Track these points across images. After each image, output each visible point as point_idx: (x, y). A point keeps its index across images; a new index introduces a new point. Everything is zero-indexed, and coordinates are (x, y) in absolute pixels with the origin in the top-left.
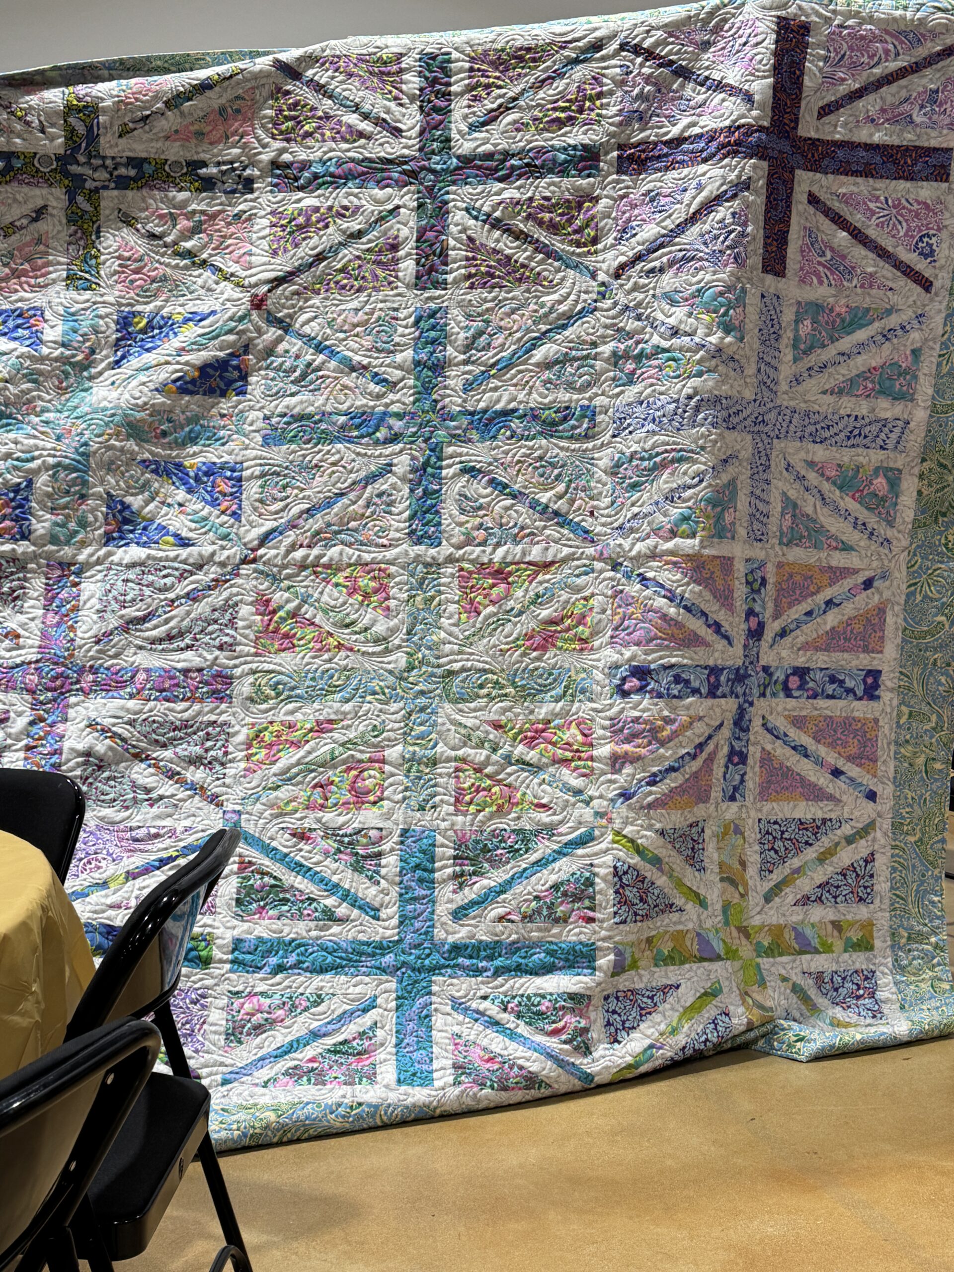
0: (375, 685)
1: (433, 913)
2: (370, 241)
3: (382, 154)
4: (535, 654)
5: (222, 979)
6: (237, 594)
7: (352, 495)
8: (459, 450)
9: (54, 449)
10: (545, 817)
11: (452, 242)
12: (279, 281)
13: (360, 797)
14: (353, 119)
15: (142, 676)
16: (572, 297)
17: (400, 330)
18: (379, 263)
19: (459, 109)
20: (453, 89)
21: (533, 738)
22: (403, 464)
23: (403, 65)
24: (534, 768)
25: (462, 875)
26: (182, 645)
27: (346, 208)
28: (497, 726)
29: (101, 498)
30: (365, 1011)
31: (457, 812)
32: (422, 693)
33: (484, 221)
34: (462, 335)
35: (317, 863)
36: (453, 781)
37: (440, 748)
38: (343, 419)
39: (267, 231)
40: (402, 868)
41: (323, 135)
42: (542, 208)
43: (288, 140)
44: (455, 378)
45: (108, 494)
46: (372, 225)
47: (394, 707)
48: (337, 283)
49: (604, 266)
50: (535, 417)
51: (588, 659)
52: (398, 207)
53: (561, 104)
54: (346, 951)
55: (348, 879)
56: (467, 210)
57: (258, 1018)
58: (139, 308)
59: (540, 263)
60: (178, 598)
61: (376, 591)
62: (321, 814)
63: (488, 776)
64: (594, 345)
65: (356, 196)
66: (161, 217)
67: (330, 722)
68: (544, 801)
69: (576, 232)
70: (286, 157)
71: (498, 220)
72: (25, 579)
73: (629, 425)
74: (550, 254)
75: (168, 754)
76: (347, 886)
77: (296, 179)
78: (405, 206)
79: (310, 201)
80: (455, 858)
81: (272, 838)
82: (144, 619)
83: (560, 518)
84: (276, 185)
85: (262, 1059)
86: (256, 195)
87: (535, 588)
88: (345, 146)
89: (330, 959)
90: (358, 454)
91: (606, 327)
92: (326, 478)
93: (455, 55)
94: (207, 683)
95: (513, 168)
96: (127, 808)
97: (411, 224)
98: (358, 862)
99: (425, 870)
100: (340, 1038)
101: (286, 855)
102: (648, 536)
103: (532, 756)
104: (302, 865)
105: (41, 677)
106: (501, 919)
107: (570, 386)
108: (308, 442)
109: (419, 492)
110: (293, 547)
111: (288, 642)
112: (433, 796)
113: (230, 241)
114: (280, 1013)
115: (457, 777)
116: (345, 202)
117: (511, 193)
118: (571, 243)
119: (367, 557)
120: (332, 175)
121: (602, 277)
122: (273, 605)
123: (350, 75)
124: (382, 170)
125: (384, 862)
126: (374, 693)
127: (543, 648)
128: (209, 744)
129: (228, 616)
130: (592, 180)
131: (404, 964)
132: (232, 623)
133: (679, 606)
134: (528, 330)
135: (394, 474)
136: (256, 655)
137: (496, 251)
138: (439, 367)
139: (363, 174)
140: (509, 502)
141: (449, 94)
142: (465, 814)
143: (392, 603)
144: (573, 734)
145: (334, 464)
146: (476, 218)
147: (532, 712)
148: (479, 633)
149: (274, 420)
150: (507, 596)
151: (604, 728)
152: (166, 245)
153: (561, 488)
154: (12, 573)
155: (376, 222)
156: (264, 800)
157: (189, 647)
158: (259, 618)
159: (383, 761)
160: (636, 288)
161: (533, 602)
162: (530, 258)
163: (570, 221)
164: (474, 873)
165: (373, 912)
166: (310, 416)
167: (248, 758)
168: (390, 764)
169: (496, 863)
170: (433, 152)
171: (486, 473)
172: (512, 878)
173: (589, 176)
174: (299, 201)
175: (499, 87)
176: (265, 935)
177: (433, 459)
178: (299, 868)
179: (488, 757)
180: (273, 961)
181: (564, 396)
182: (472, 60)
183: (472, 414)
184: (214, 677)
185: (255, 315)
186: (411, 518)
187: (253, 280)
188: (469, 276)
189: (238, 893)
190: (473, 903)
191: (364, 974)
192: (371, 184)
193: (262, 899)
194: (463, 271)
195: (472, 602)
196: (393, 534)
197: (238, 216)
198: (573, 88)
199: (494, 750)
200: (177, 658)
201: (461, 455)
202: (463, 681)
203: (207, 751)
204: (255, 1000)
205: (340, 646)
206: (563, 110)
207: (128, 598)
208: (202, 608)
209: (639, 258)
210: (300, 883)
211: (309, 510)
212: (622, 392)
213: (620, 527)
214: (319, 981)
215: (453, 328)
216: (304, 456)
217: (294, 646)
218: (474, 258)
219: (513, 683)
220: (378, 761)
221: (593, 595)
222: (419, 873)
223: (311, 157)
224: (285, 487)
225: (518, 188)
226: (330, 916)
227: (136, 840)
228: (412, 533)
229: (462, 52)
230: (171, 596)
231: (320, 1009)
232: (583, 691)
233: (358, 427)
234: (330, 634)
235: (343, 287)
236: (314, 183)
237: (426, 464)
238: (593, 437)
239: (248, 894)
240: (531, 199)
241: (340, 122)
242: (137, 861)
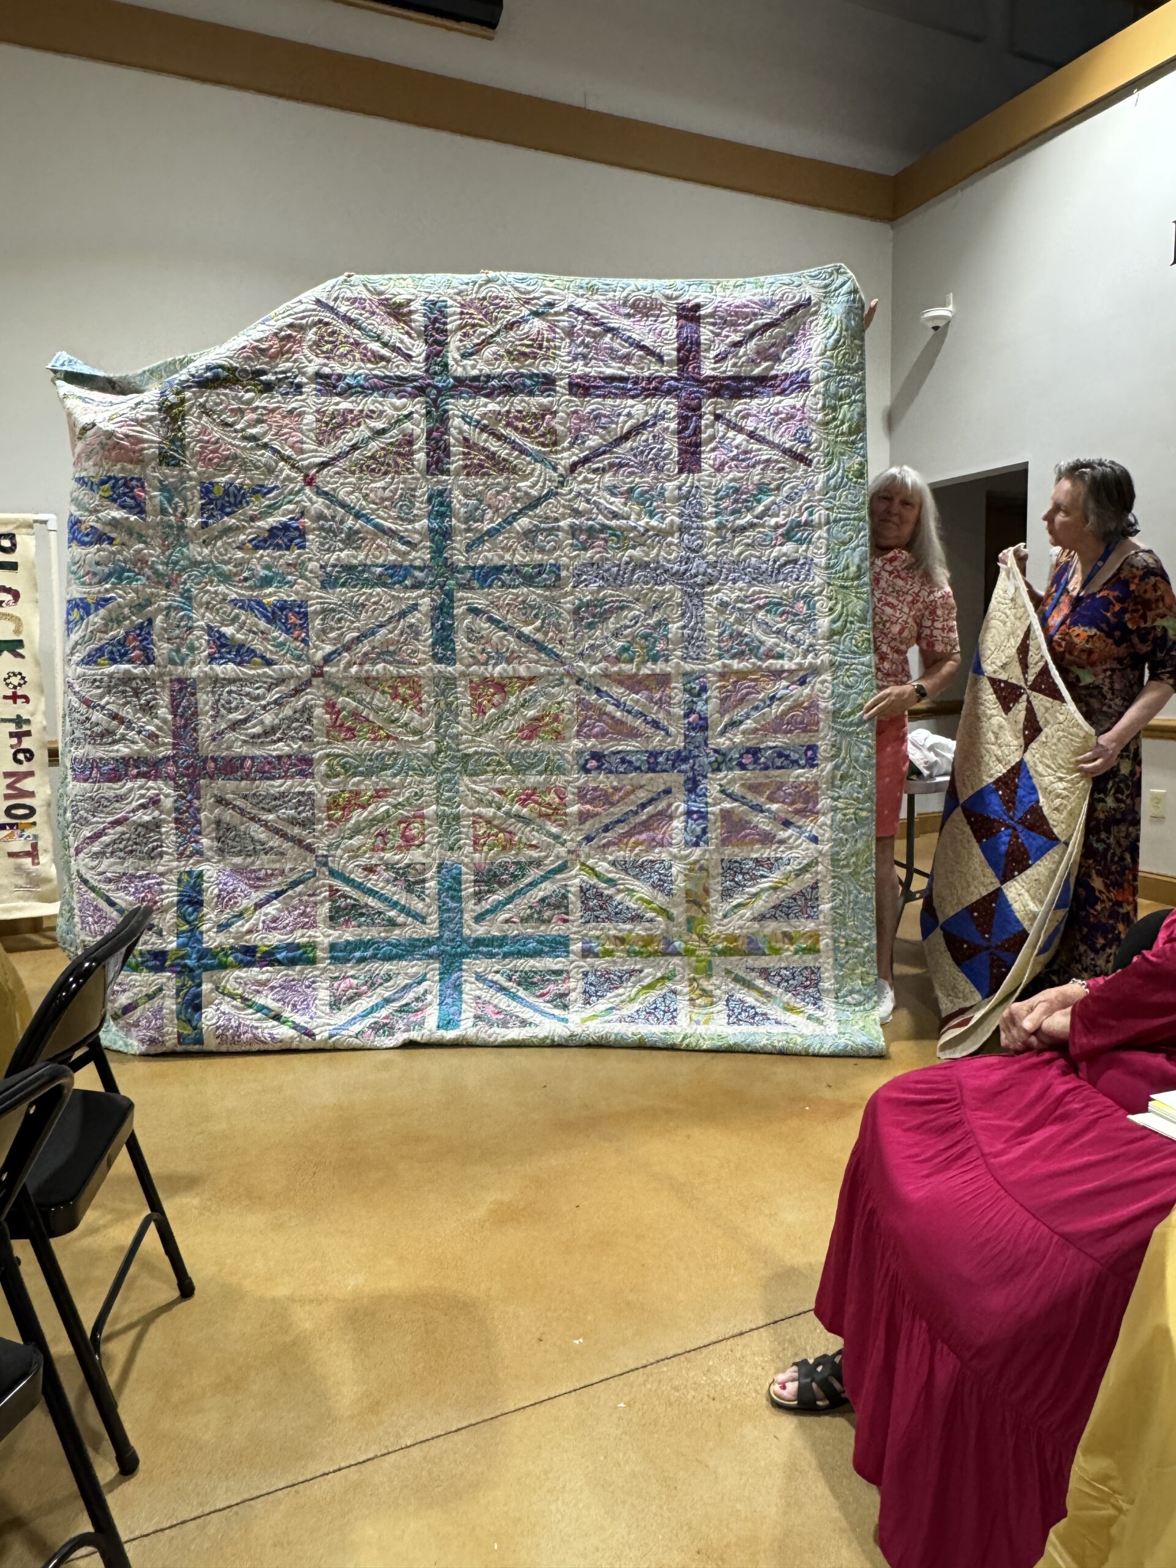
0: (415, 763)
1: (461, 918)
2: (392, 437)
3: (398, 373)
4: (524, 742)
5: (324, 970)
6: (312, 699)
7: (390, 627)
8: (465, 595)
9: (166, 595)
10: (535, 854)
11: (452, 441)
12: (323, 465)
13: (408, 842)
14: (375, 346)
15: (249, 763)
16: (540, 484)
17: (417, 504)
18: (399, 454)
19: (454, 342)
20: (449, 327)
21: (525, 800)
22: (425, 603)
23: (412, 308)
24: (527, 821)
25: (480, 892)
26: (275, 738)
27: (373, 412)
28: (500, 792)
29: (202, 629)
30: (419, 983)
31: (475, 851)
32: (448, 770)
33: (476, 426)
34: (463, 510)
35: (382, 888)
36: (471, 830)
37: (462, 808)
38: (379, 570)
39: (314, 425)
40: (440, 890)
41: (354, 356)
42: (516, 418)
43: (328, 358)
44: (459, 542)
45: (208, 626)
46: (392, 425)
47: (429, 778)
48: (368, 467)
49: (563, 462)
50: (518, 572)
51: (562, 747)
52: (411, 413)
53: (525, 342)
54: (404, 945)
55: (402, 898)
56: (463, 417)
57: (350, 992)
58: (217, 480)
59: (516, 458)
60: (269, 704)
61: (412, 697)
62: (382, 854)
63: (497, 827)
64: (557, 520)
65: (380, 403)
66: (232, 410)
67: (385, 790)
68: (534, 842)
69: (541, 436)
70: (326, 370)
71: (486, 426)
72: (156, 693)
73: (585, 580)
74: (523, 451)
75: (271, 817)
76: (403, 903)
77: (335, 387)
78: (417, 412)
79: (345, 405)
80: (475, 881)
81: (351, 872)
82: (245, 721)
83: (540, 647)
84: (319, 391)
85: (354, 1018)
86: (304, 397)
87: (524, 695)
88: (370, 366)
89: (394, 951)
90: (393, 596)
91: (564, 506)
92: (370, 613)
93: (450, 302)
94: (295, 765)
95: (494, 388)
96: (250, 856)
97: (422, 426)
98: (409, 886)
99: (455, 890)
100: (403, 1002)
101: (361, 884)
102: (600, 661)
103: (525, 811)
104: (372, 890)
105: (178, 768)
106: (507, 921)
107: (542, 550)
108: (355, 586)
109: (438, 625)
110: (349, 665)
111: (352, 733)
112: (458, 840)
113: (285, 430)
114: (365, 988)
115: (475, 828)
116: (372, 407)
117: (493, 406)
118: (538, 443)
119: (403, 672)
120: (362, 387)
121: (561, 470)
122: (339, 706)
123: (373, 313)
124: (399, 385)
125: (427, 885)
126: (414, 769)
127: (530, 738)
128: (301, 808)
129: (306, 716)
130: (550, 399)
131: (443, 951)
132: (309, 721)
133: (623, 710)
134: (510, 508)
135: (420, 611)
136: (329, 743)
137: (484, 449)
138: (446, 534)
139: (385, 387)
140: (502, 633)
141: (446, 331)
142: (481, 852)
143: (424, 705)
144: (552, 798)
145: (375, 603)
146: (469, 424)
147: (523, 782)
148: (486, 728)
149: (329, 569)
150: (505, 700)
151: (573, 794)
152: (236, 431)
153: (538, 623)
154: (146, 689)
155: (396, 422)
156: (342, 846)
157: (280, 740)
158: (328, 716)
159: (423, 817)
160: (586, 480)
161: (523, 706)
162: (509, 455)
163: (537, 428)
164: (489, 891)
165: (422, 919)
166: (354, 567)
167: (329, 818)
168: (428, 819)
169: (503, 884)
170: (435, 373)
171: (485, 613)
172: (514, 894)
173: (549, 396)
174: (337, 404)
175: (482, 326)
176: (350, 939)
177: (447, 602)
178: (371, 892)
179: (495, 813)
180: (358, 954)
181: (538, 557)
182: (462, 306)
183: (474, 568)
184: (300, 760)
185: (307, 490)
186: (434, 644)
187: (306, 463)
188: (466, 466)
189: (330, 911)
190: (488, 912)
191: (418, 959)
192: (391, 394)
193: (347, 914)
194: (461, 462)
195: (480, 704)
196: (421, 656)
197: (291, 412)
198: (535, 331)
199: (499, 809)
200: (272, 748)
201: (467, 598)
202: (476, 761)
203: (299, 813)
204: (347, 980)
205: (388, 737)
206: (528, 346)
207: (233, 705)
208: (287, 711)
209: (586, 460)
210: (371, 901)
211: (358, 637)
212: (578, 555)
213: (581, 654)
214: (387, 966)
215: (455, 504)
216: (353, 597)
217: (355, 736)
218: (469, 453)
219: (511, 763)
220: (419, 817)
221: (563, 701)
222: (451, 892)
223: (346, 372)
224: (340, 620)
225: (499, 403)
226: (392, 923)
227: (259, 879)
228: (434, 656)
229: (455, 300)
230: (263, 702)
231: (389, 984)
232: (559, 767)
233: (391, 576)
234: (380, 728)
235: (373, 470)
236: (348, 392)
237: (443, 604)
238: (560, 587)
239: (337, 912)
240: (508, 412)
241: (365, 348)
242: (261, 895)
